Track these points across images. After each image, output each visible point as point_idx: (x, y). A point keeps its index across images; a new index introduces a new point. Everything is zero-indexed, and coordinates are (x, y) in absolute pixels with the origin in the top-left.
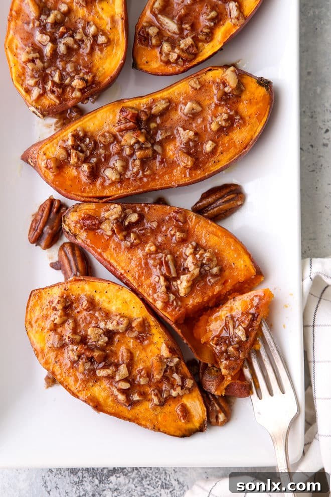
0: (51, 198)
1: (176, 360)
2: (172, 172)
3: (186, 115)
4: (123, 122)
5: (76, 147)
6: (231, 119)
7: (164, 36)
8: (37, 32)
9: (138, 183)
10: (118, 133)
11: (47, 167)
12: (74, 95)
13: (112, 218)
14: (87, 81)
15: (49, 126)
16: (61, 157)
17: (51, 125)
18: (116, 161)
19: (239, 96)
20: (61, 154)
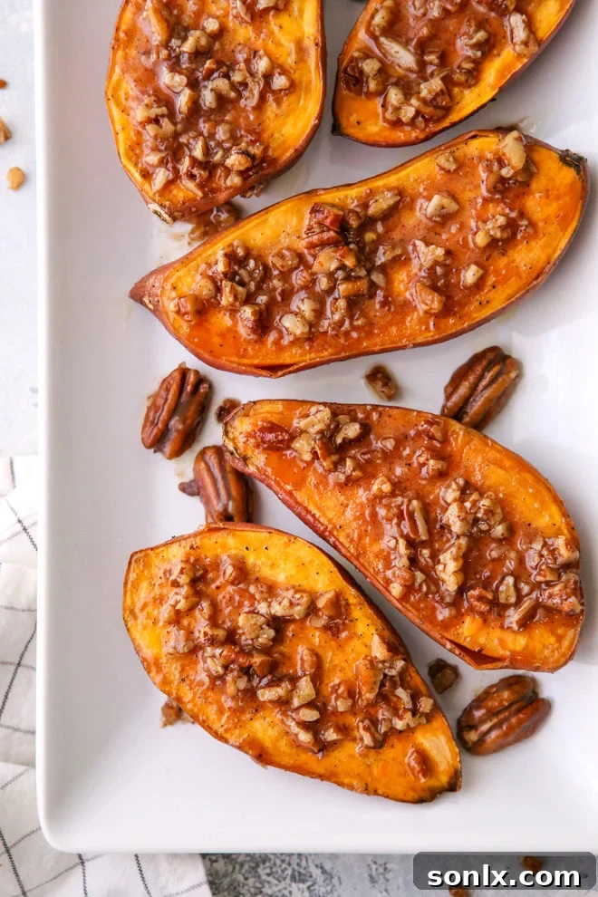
0: (183, 366)
1: (400, 664)
2: (403, 321)
3: (430, 219)
4: (317, 230)
5: (231, 276)
6: (511, 226)
7: (391, 76)
8: (164, 69)
9: (342, 341)
10: (306, 251)
11: (178, 312)
12: (229, 183)
13: (312, 431)
14: (253, 157)
15: (179, 237)
16: (204, 293)
17: (183, 236)
18: (303, 300)
19: (527, 184)
20: (204, 288)
